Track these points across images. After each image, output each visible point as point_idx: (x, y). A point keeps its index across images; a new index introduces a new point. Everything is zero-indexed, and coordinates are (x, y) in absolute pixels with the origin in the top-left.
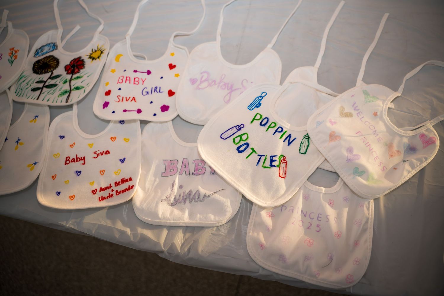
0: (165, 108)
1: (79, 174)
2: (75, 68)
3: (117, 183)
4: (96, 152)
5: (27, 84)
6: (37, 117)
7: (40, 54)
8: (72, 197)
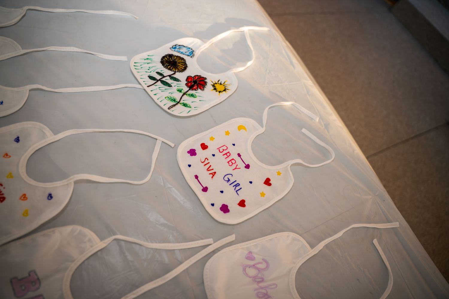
2: (196, 84)
5: (149, 68)
7: (176, 50)
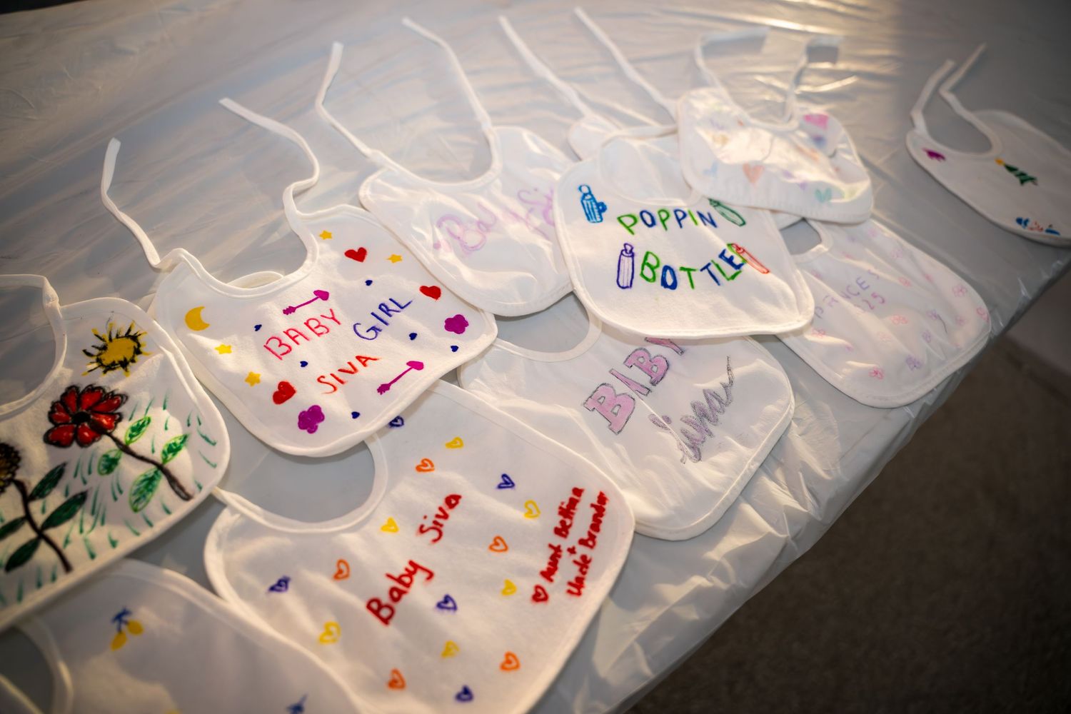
0: (456, 325)
1: (450, 605)
2: (92, 417)
3: (559, 526)
4: (422, 527)
6: (125, 618)
8: (510, 663)
